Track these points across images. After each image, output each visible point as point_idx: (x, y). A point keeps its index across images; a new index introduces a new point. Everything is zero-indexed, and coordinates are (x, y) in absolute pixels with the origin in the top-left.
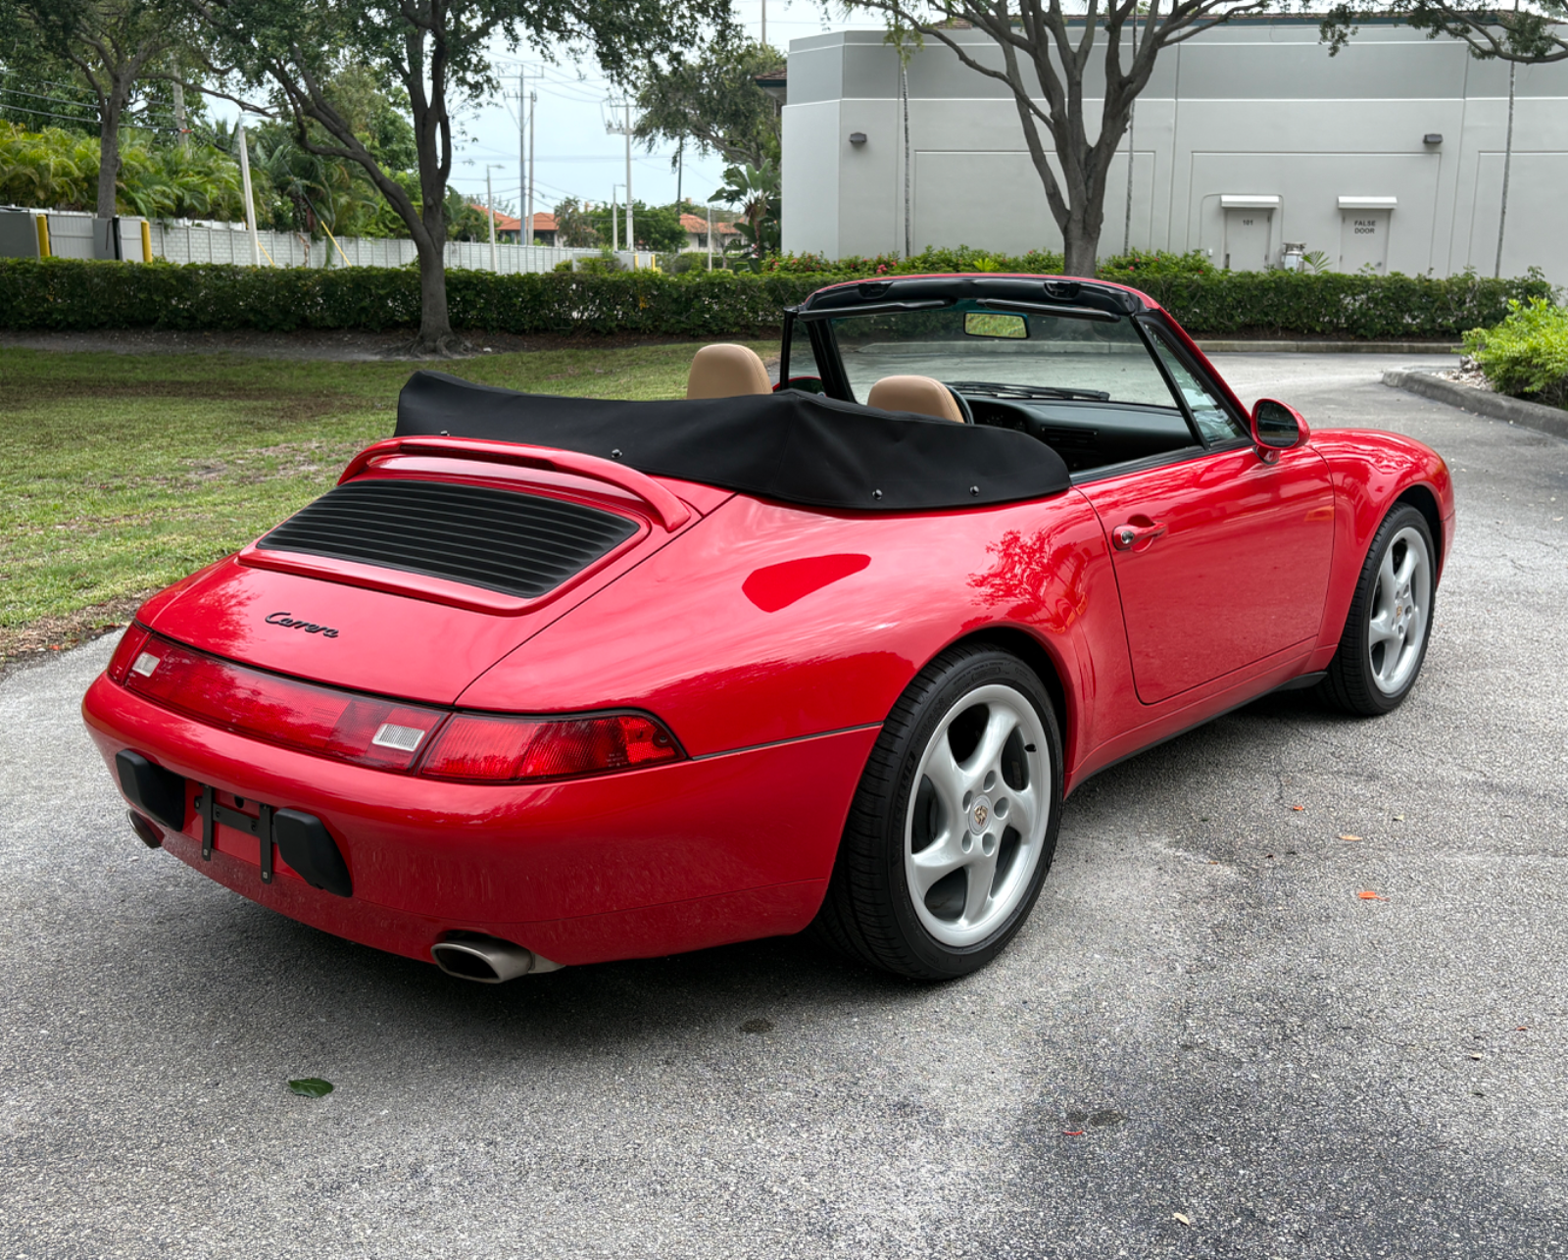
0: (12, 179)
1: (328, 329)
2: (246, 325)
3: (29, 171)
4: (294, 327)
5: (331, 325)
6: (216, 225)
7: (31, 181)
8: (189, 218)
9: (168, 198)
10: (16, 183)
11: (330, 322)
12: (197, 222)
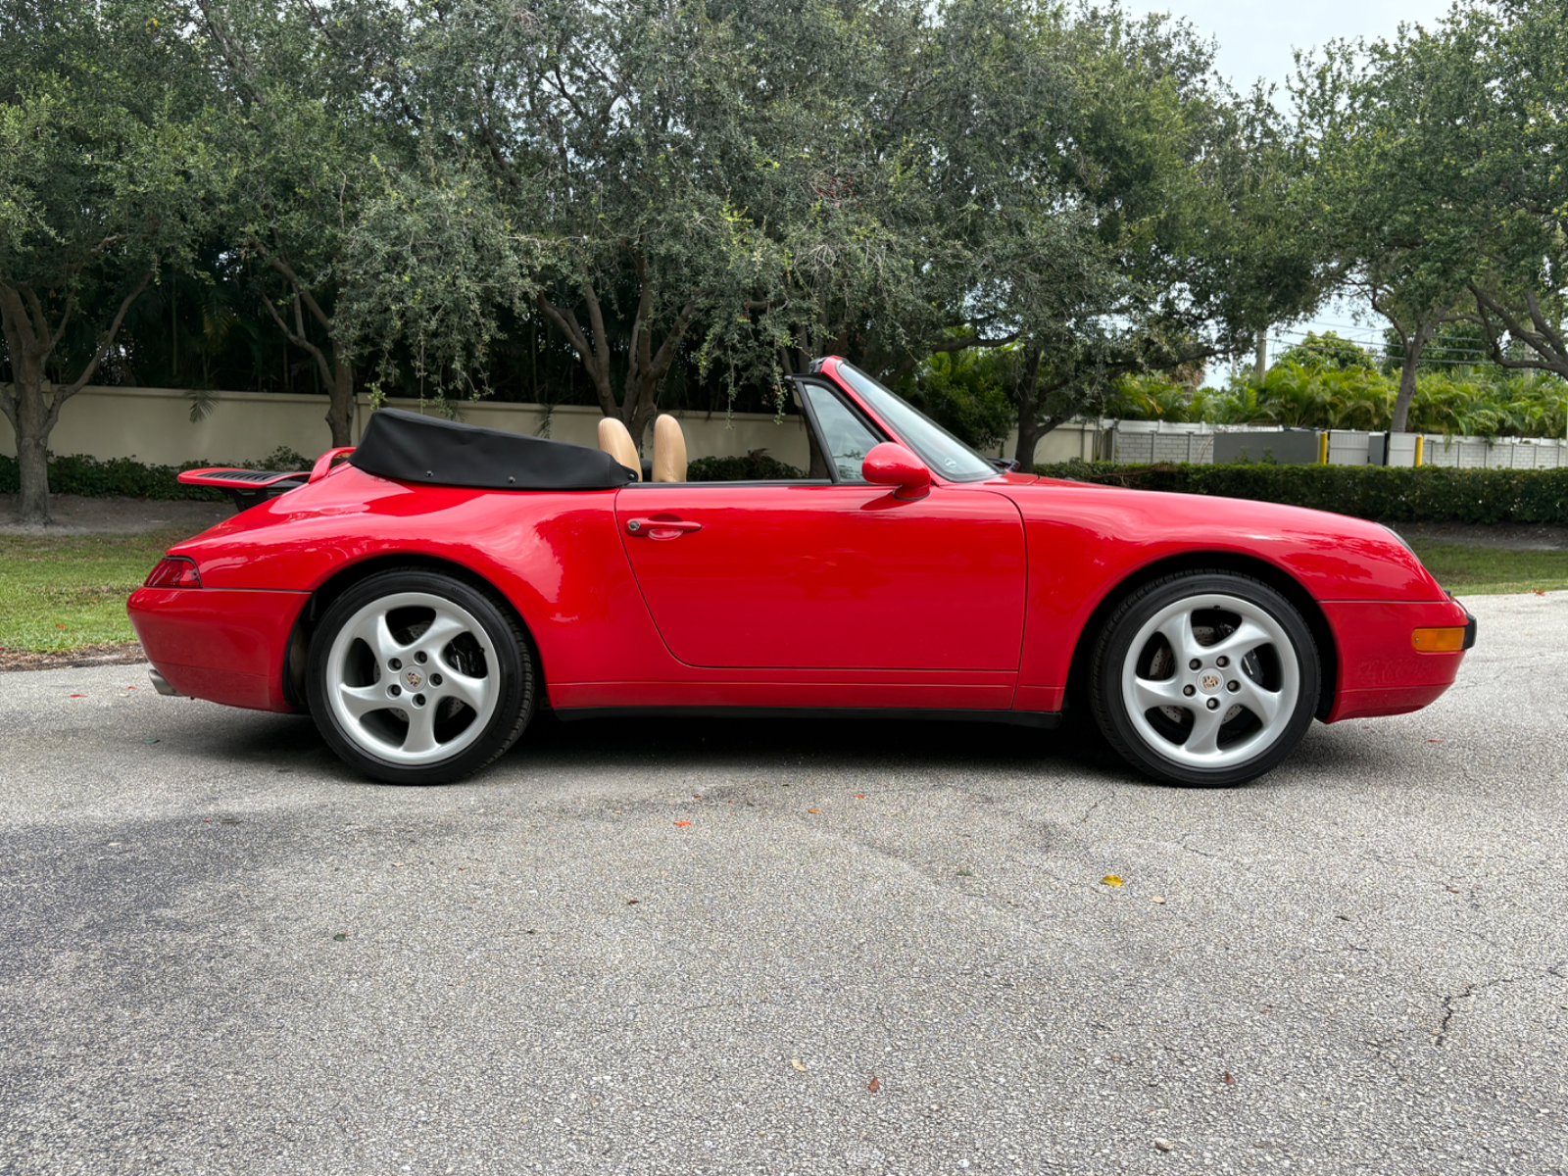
0: (1354, 410)
1: (1526, 523)
2: (1454, 518)
3: (1369, 404)
4: (1495, 520)
5: (1529, 520)
6: (1544, 442)
7: (1368, 411)
8: (1517, 436)
9: (1491, 419)
10: (1358, 413)
11: (1528, 515)
12: (1524, 439)
